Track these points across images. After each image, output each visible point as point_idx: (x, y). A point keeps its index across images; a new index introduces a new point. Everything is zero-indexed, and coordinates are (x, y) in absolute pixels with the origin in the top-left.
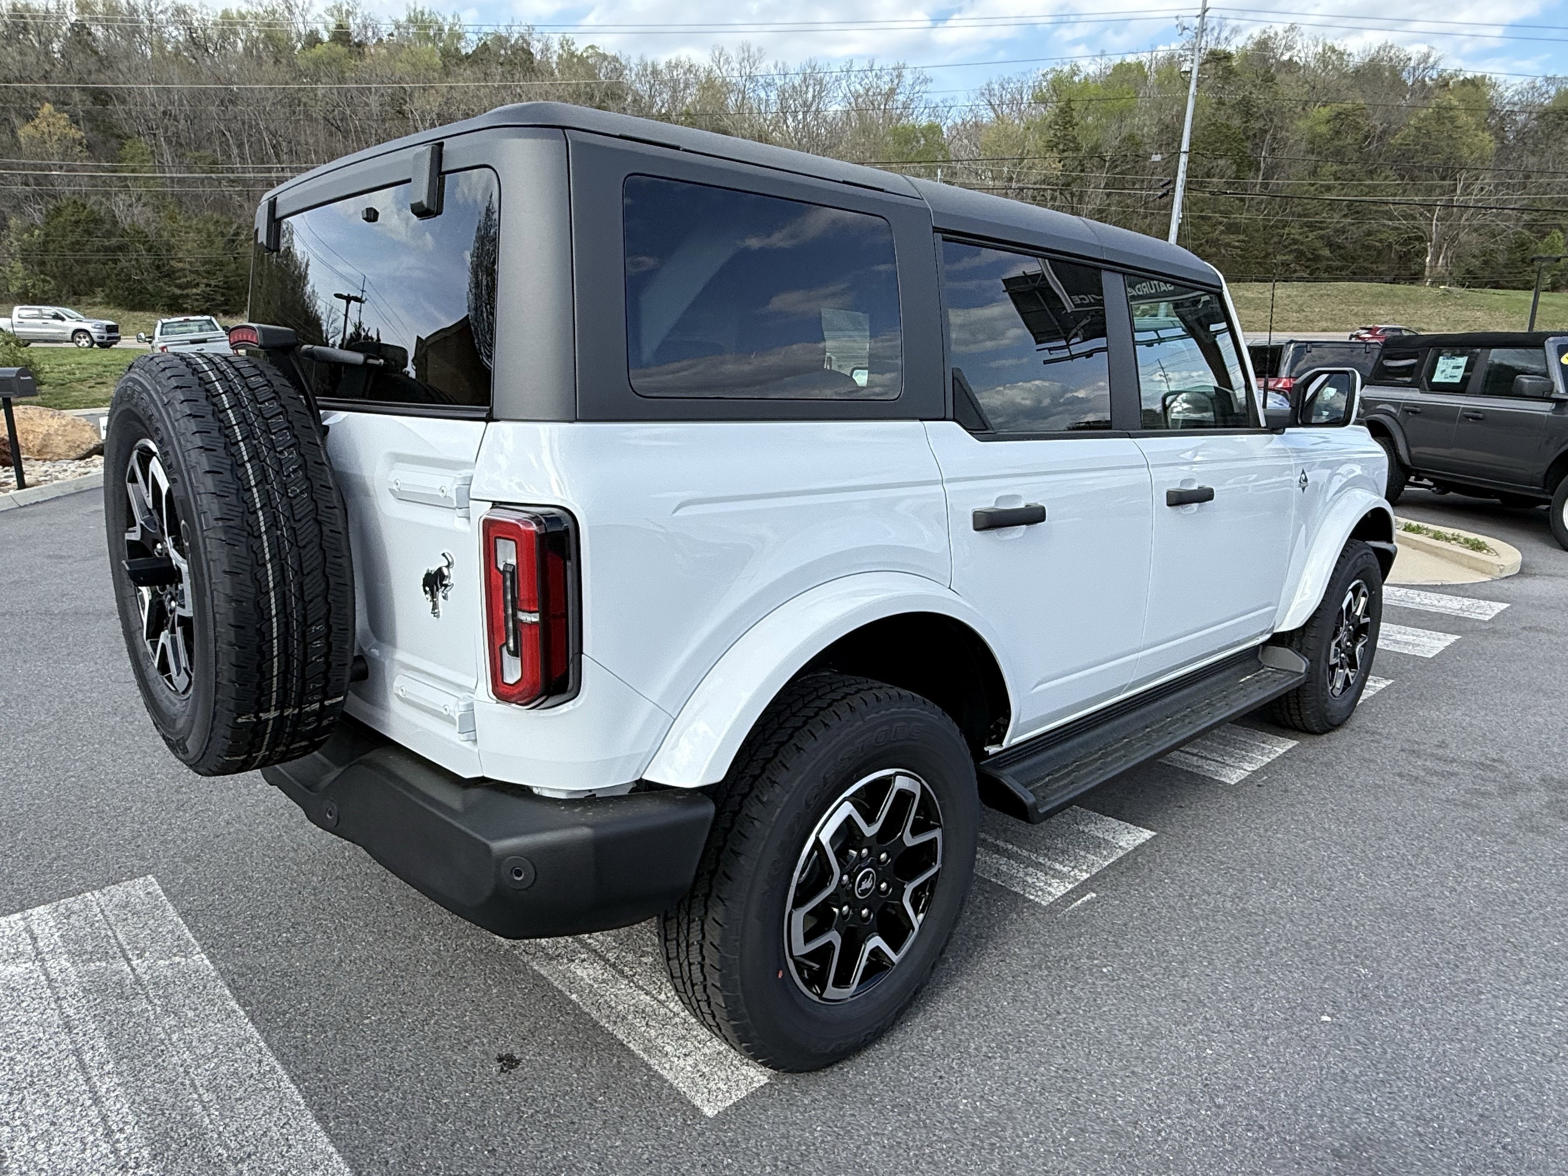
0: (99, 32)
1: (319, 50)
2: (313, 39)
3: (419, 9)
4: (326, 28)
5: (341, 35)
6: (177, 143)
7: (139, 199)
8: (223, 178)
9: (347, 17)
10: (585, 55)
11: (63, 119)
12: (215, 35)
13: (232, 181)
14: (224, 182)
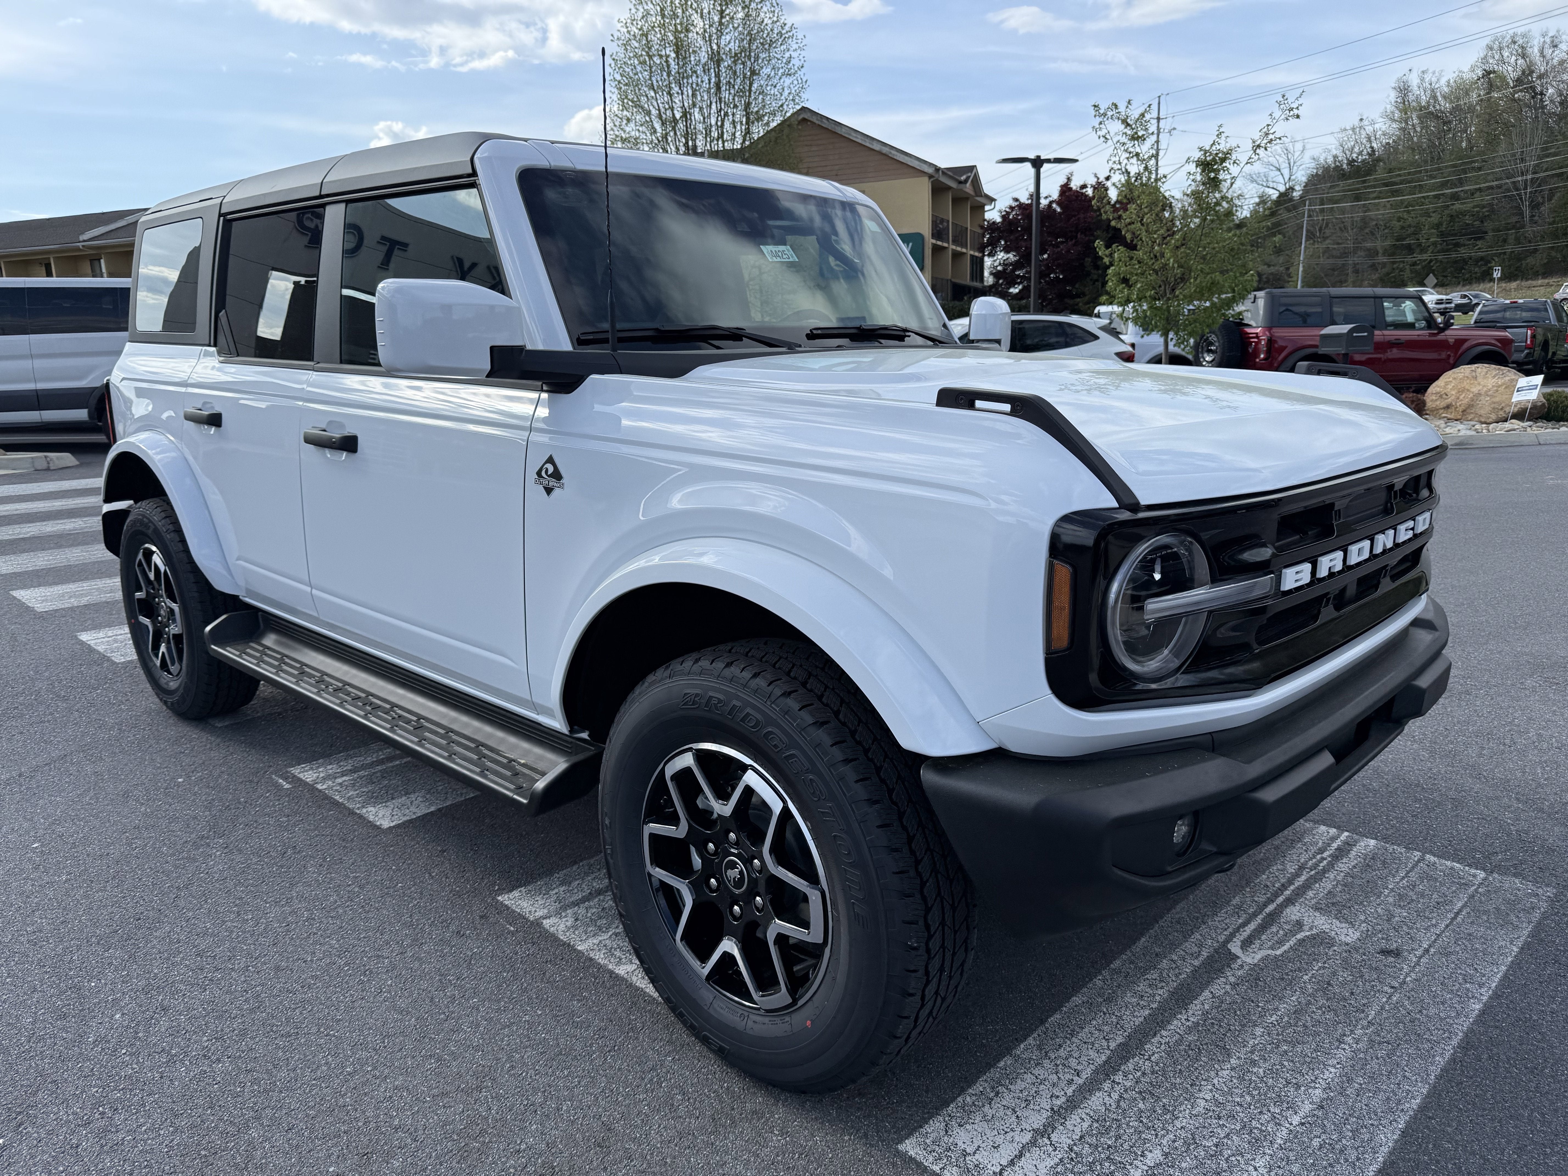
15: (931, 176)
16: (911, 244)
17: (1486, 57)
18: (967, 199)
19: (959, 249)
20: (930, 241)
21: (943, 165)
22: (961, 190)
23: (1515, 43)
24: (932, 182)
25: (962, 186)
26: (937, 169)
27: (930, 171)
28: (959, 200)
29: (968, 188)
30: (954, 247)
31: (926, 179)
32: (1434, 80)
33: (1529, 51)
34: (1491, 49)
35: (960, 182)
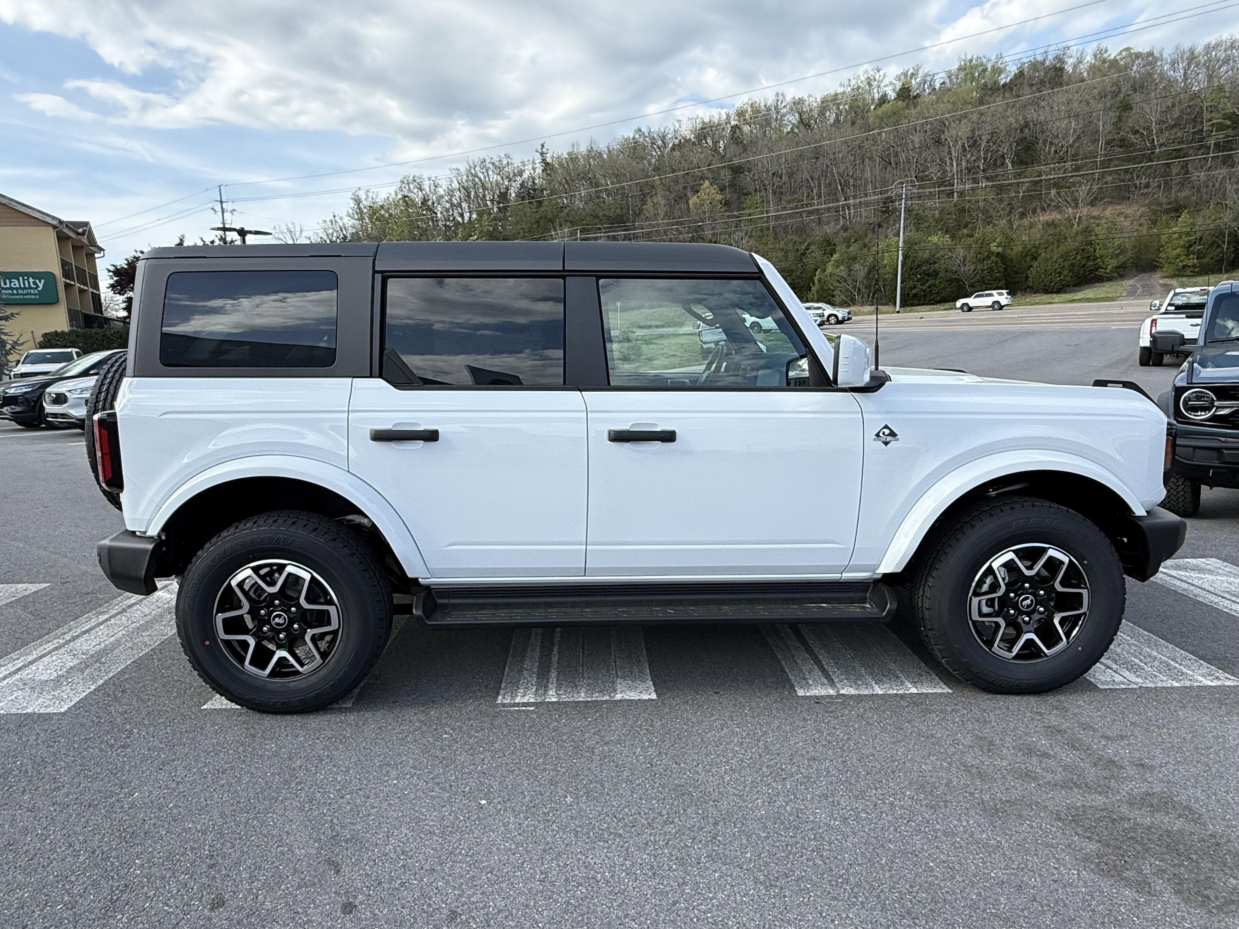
0: (746, 129)
1: (886, 106)
2: (883, 99)
3: (969, 57)
4: (894, 90)
5: (904, 93)
6: (779, 193)
7: (747, 234)
8: (804, 211)
9: (911, 78)
10: (1118, 58)
11: (714, 190)
12: (815, 114)
13: (810, 213)
14: (804, 215)
15: (55, 227)
16: (43, 281)
17: (401, 187)
18: (82, 247)
19: (82, 286)
20: (61, 280)
21: (65, 218)
22: (79, 240)
23: (415, 181)
24: (57, 232)
25: (79, 237)
26: (61, 222)
27: (55, 223)
28: (77, 248)
29: (84, 239)
30: (79, 285)
31: (52, 229)
32: (374, 197)
33: (423, 187)
34: (403, 182)
35: (78, 234)
